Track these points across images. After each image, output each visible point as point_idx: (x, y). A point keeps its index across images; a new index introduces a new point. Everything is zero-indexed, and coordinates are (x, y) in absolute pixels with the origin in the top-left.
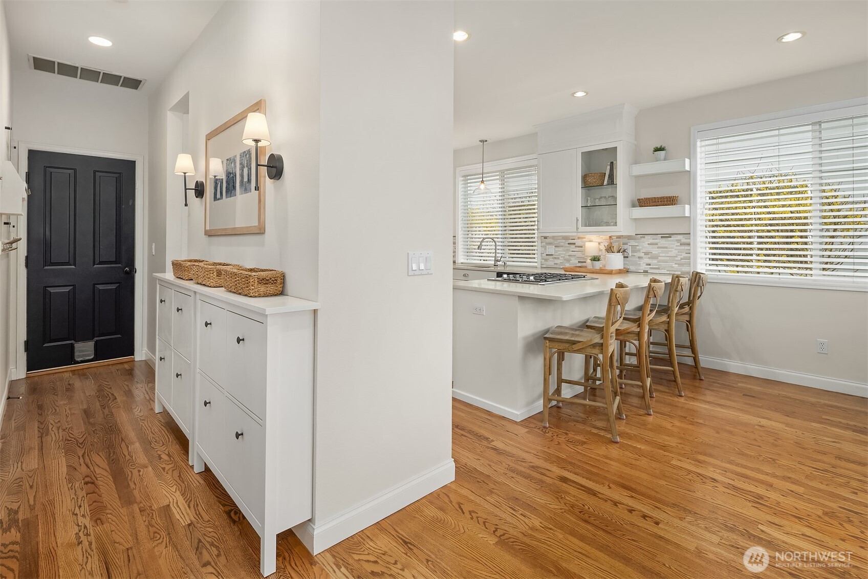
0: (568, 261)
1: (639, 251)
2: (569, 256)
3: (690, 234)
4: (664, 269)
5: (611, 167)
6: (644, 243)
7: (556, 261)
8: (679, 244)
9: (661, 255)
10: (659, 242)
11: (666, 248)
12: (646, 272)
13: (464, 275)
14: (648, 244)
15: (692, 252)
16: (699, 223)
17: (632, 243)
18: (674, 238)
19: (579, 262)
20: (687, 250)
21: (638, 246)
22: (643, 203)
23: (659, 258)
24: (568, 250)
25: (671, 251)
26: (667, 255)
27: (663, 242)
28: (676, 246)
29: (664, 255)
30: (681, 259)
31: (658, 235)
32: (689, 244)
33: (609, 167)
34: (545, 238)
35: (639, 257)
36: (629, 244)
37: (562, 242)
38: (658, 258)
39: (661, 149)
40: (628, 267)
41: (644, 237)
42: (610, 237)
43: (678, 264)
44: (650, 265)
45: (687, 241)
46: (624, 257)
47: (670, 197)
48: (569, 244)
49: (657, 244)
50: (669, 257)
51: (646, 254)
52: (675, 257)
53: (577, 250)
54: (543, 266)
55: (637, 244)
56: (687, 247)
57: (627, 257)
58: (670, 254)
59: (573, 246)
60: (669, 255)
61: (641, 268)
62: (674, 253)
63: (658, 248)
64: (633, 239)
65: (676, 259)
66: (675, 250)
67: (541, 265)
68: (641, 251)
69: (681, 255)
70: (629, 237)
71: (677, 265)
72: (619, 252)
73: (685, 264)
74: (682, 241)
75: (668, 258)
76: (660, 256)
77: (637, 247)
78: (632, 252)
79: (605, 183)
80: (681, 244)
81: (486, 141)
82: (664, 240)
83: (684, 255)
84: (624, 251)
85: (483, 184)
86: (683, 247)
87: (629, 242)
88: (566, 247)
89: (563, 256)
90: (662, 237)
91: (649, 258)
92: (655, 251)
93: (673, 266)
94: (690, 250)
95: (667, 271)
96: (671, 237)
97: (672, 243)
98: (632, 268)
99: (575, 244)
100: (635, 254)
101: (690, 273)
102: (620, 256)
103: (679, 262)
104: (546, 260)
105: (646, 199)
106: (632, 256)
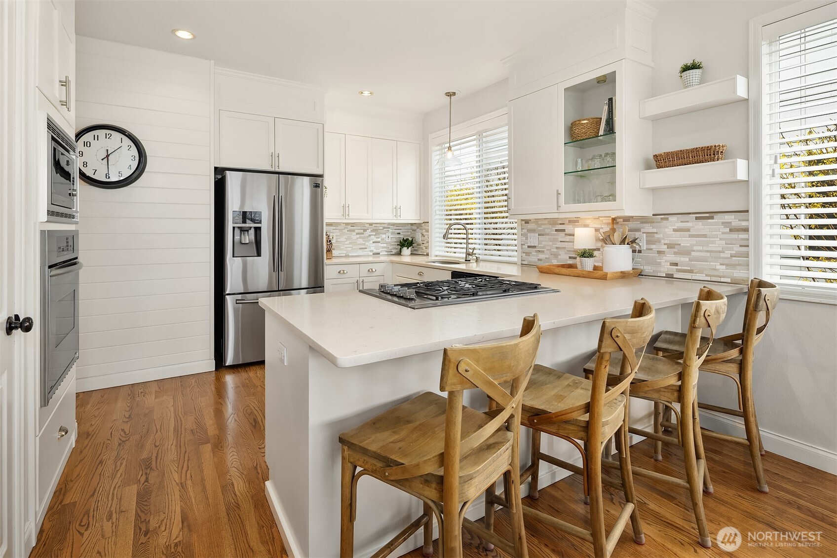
0: (556, 255)
1: (658, 241)
2: (557, 248)
3: (747, 211)
4: (700, 272)
5: (609, 106)
6: (667, 228)
7: (541, 256)
8: (728, 230)
9: (695, 248)
10: (691, 227)
11: (705, 236)
12: (670, 276)
13: (418, 274)
14: (675, 230)
15: (751, 243)
16: (766, 191)
17: (648, 228)
18: (718, 219)
19: (570, 258)
20: (742, 239)
21: (657, 233)
22: (663, 161)
23: (693, 254)
24: (556, 240)
25: (713, 242)
26: (705, 248)
27: (699, 227)
28: (723, 233)
29: (700, 248)
30: (732, 256)
31: (691, 215)
32: (746, 230)
33: (606, 107)
34: (527, 222)
35: (659, 252)
36: (642, 230)
37: (548, 229)
38: (690, 254)
39: (695, 66)
40: (642, 268)
41: (667, 219)
42: (614, 219)
43: (727, 265)
44: (676, 264)
45: (744, 224)
46: (634, 251)
47: (709, 148)
48: (556, 230)
49: (688, 230)
50: (711, 252)
51: (670, 246)
52: (720, 252)
53: (568, 240)
54: (524, 263)
55: (655, 230)
56: (743, 236)
57: (640, 252)
58: (711, 247)
59: (562, 234)
60: (709, 249)
61: (662, 269)
62: (718, 245)
63: (690, 236)
64: (648, 222)
65: (722, 255)
66: (721, 239)
67: (522, 260)
68: (663, 241)
69: (732, 249)
70: (644, 220)
71: (724, 267)
72: (623, 242)
73: (739, 265)
74: (733, 224)
75: (708, 254)
76: (694, 251)
77: (656, 236)
78: (648, 242)
79: (601, 132)
80: (731, 230)
81: (454, 94)
82: (700, 223)
83: (737, 249)
84: (634, 241)
85: (450, 151)
86: (734, 236)
87: (643, 228)
88: (552, 235)
89: (549, 248)
90: (697, 218)
91: (675, 253)
92: (685, 241)
93: (718, 267)
94: (748, 240)
95: (706, 276)
96: (712, 218)
97: (715, 229)
98: (648, 269)
99: (564, 230)
100: (653, 247)
101: (748, 281)
102: (626, 249)
103: (726, 261)
104: (528, 254)
105: (667, 154)
106: (647, 249)
